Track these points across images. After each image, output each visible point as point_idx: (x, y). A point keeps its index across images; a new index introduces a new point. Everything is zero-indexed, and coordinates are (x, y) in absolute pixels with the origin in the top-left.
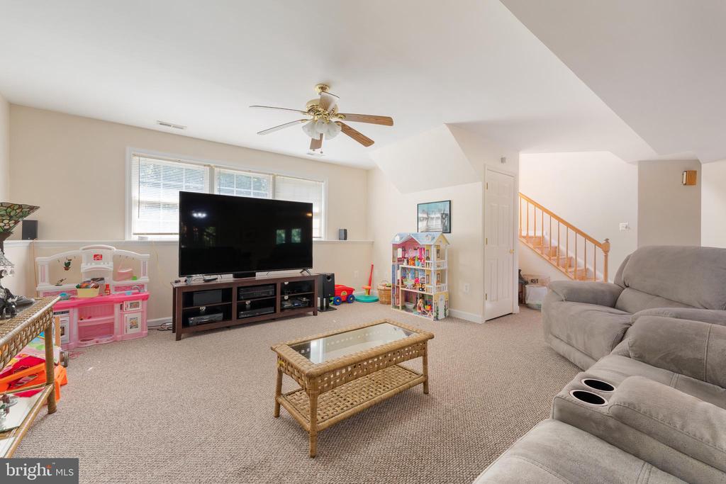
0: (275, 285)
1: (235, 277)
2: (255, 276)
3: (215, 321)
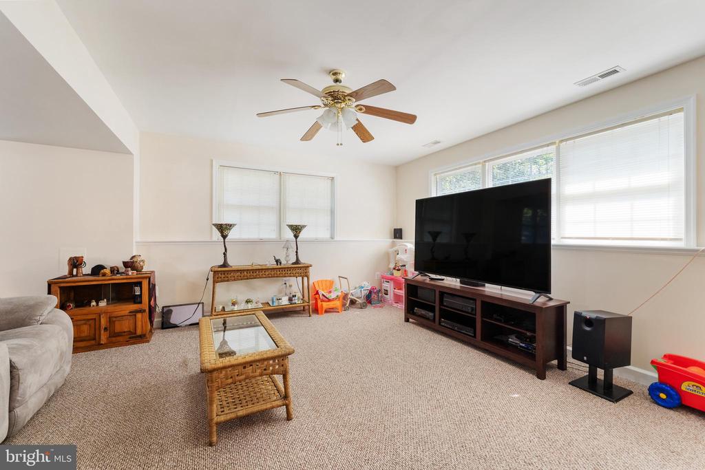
0: (475, 301)
1: (461, 282)
3: (428, 319)
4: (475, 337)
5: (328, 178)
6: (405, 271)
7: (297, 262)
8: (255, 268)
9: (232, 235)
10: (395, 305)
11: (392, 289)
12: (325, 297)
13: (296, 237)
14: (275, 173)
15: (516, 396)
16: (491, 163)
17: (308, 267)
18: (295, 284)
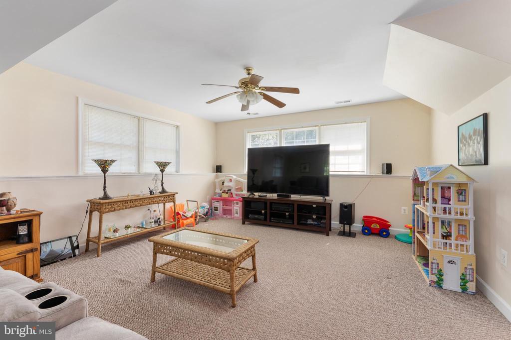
0: (293, 205)
1: (278, 196)
2: (290, 197)
3: (260, 220)
4: (293, 224)
5: (174, 126)
6: (231, 193)
7: (163, 191)
8: (130, 198)
9: (112, 170)
10: (225, 216)
11: (221, 206)
12: (184, 216)
13: (162, 171)
14: (135, 117)
15: (328, 244)
16: (286, 130)
17: (174, 194)
18: (158, 210)
